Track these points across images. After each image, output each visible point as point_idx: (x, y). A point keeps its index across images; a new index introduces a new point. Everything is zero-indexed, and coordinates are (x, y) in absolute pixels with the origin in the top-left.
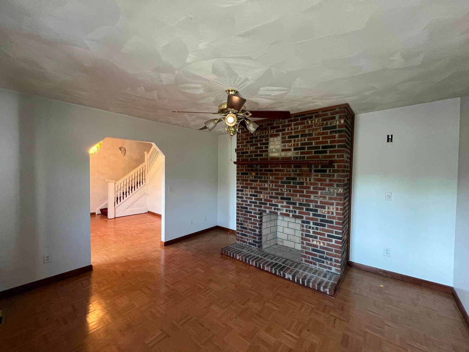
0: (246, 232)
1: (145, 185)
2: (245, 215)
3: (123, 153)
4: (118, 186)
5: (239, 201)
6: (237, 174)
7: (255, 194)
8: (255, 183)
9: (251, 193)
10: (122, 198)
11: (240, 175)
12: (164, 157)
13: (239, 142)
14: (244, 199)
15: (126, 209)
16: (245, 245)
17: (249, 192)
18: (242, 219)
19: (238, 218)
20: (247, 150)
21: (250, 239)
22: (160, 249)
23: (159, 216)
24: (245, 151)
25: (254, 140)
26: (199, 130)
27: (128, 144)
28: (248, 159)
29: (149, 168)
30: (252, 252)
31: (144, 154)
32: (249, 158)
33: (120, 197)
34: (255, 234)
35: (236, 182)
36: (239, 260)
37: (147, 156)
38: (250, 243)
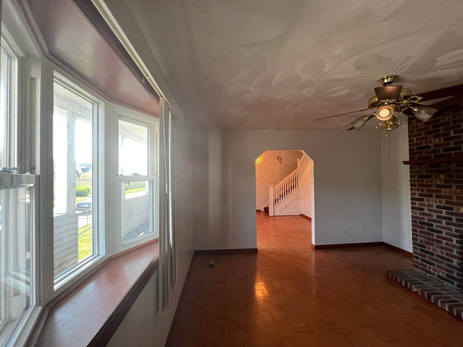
0: (432, 259)
1: (298, 189)
2: (428, 234)
3: (280, 161)
4: (276, 189)
5: (416, 213)
6: (411, 177)
7: (447, 205)
8: (446, 190)
9: (438, 204)
10: (279, 200)
11: (416, 178)
12: (313, 162)
13: (413, 134)
14: (426, 211)
15: (282, 210)
16: (429, 276)
17: (434, 203)
18: (422, 238)
19: (415, 236)
20: (429, 144)
21: (441, 270)
22: (310, 251)
23: (310, 219)
24: (424, 145)
25: (441, 128)
26: (347, 130)
27: (283, 153)
28: (431, 156)
29: (301, 173)
30: (443, 290)
31: (297, 161)
32: (433, 155)
33: (278, 199)
34: (451, 265)
35: (409, 187)
36: (416, 293)
37: (299, 163)
38: (439, 276)
